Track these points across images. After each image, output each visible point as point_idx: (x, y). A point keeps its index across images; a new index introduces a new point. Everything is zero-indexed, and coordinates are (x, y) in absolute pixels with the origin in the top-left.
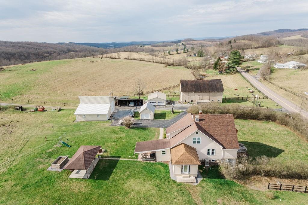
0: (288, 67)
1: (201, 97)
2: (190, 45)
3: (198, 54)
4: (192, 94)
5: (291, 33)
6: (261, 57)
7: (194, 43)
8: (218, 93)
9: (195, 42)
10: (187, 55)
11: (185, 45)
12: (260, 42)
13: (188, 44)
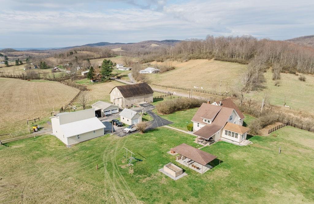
0: (148, 72)
1: (139, 99)
2: (12, 56)
3: (40, 66)
4: (132, 98)
5: (111, 45)
6: (117, 66)
7: (17, 54)
8: (150, 94)
9: (19, 53)
10: (25, 67)
11: (6, 56)
12: (101, 53)
13: (9, 56)
